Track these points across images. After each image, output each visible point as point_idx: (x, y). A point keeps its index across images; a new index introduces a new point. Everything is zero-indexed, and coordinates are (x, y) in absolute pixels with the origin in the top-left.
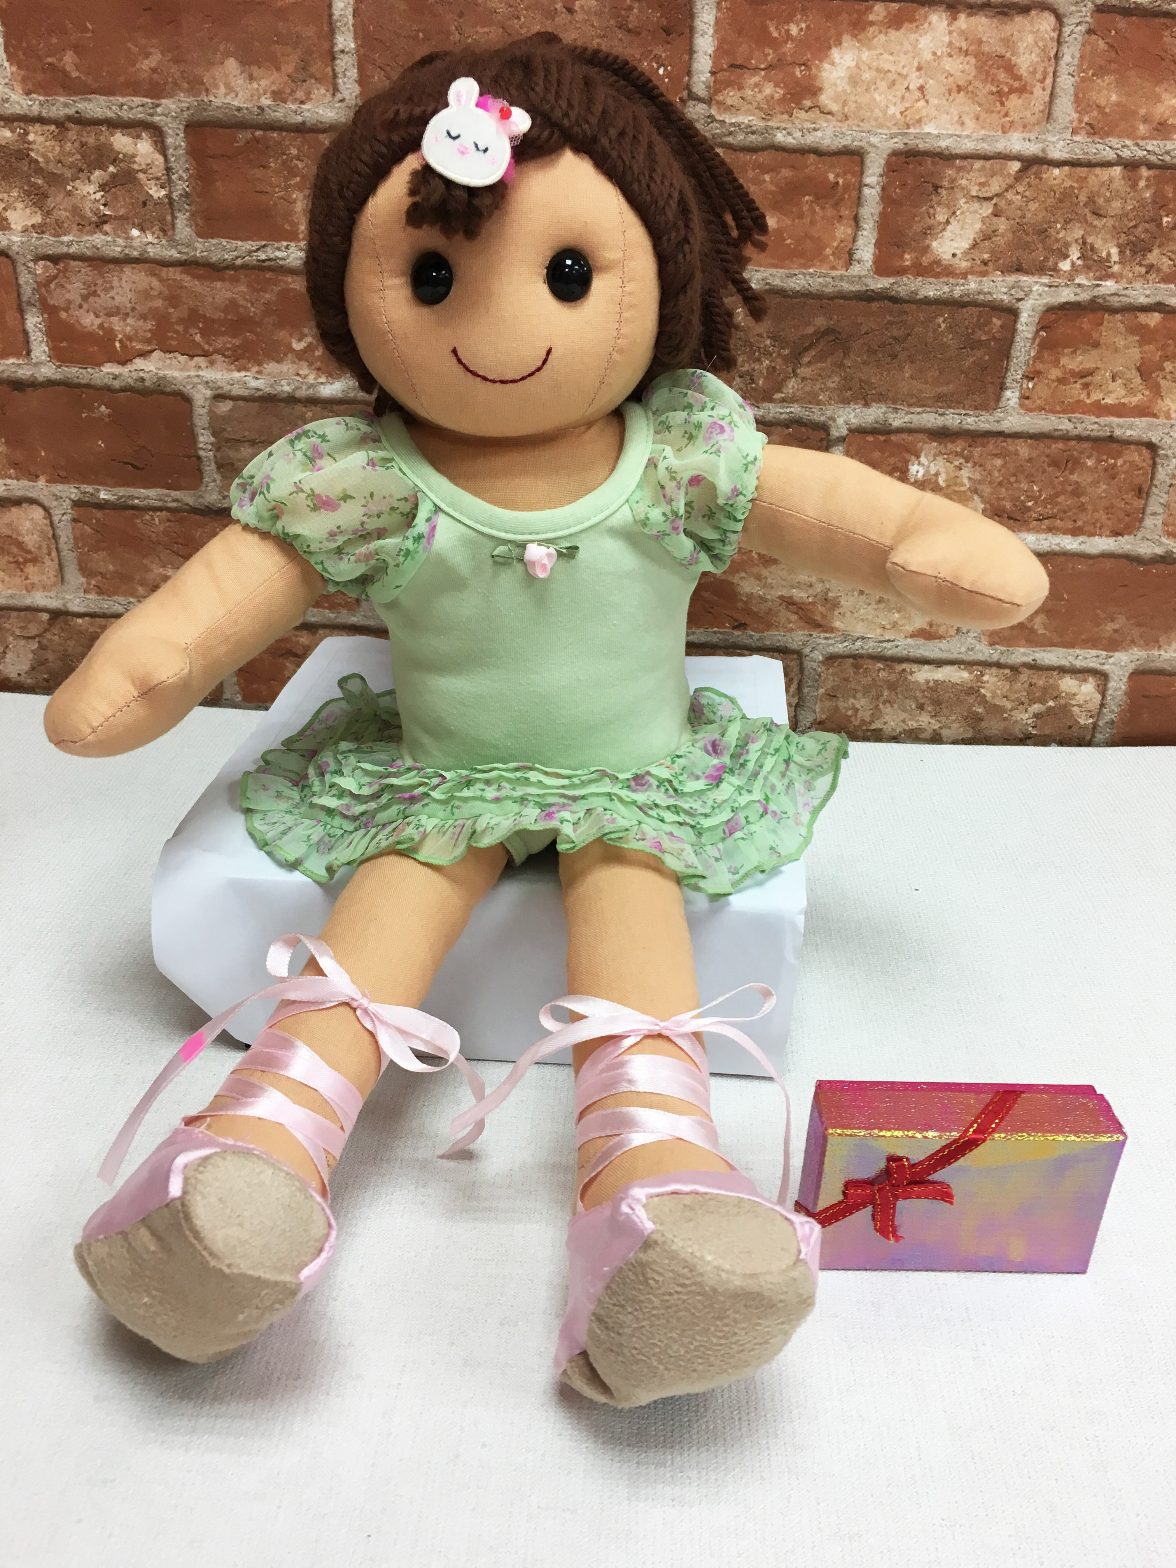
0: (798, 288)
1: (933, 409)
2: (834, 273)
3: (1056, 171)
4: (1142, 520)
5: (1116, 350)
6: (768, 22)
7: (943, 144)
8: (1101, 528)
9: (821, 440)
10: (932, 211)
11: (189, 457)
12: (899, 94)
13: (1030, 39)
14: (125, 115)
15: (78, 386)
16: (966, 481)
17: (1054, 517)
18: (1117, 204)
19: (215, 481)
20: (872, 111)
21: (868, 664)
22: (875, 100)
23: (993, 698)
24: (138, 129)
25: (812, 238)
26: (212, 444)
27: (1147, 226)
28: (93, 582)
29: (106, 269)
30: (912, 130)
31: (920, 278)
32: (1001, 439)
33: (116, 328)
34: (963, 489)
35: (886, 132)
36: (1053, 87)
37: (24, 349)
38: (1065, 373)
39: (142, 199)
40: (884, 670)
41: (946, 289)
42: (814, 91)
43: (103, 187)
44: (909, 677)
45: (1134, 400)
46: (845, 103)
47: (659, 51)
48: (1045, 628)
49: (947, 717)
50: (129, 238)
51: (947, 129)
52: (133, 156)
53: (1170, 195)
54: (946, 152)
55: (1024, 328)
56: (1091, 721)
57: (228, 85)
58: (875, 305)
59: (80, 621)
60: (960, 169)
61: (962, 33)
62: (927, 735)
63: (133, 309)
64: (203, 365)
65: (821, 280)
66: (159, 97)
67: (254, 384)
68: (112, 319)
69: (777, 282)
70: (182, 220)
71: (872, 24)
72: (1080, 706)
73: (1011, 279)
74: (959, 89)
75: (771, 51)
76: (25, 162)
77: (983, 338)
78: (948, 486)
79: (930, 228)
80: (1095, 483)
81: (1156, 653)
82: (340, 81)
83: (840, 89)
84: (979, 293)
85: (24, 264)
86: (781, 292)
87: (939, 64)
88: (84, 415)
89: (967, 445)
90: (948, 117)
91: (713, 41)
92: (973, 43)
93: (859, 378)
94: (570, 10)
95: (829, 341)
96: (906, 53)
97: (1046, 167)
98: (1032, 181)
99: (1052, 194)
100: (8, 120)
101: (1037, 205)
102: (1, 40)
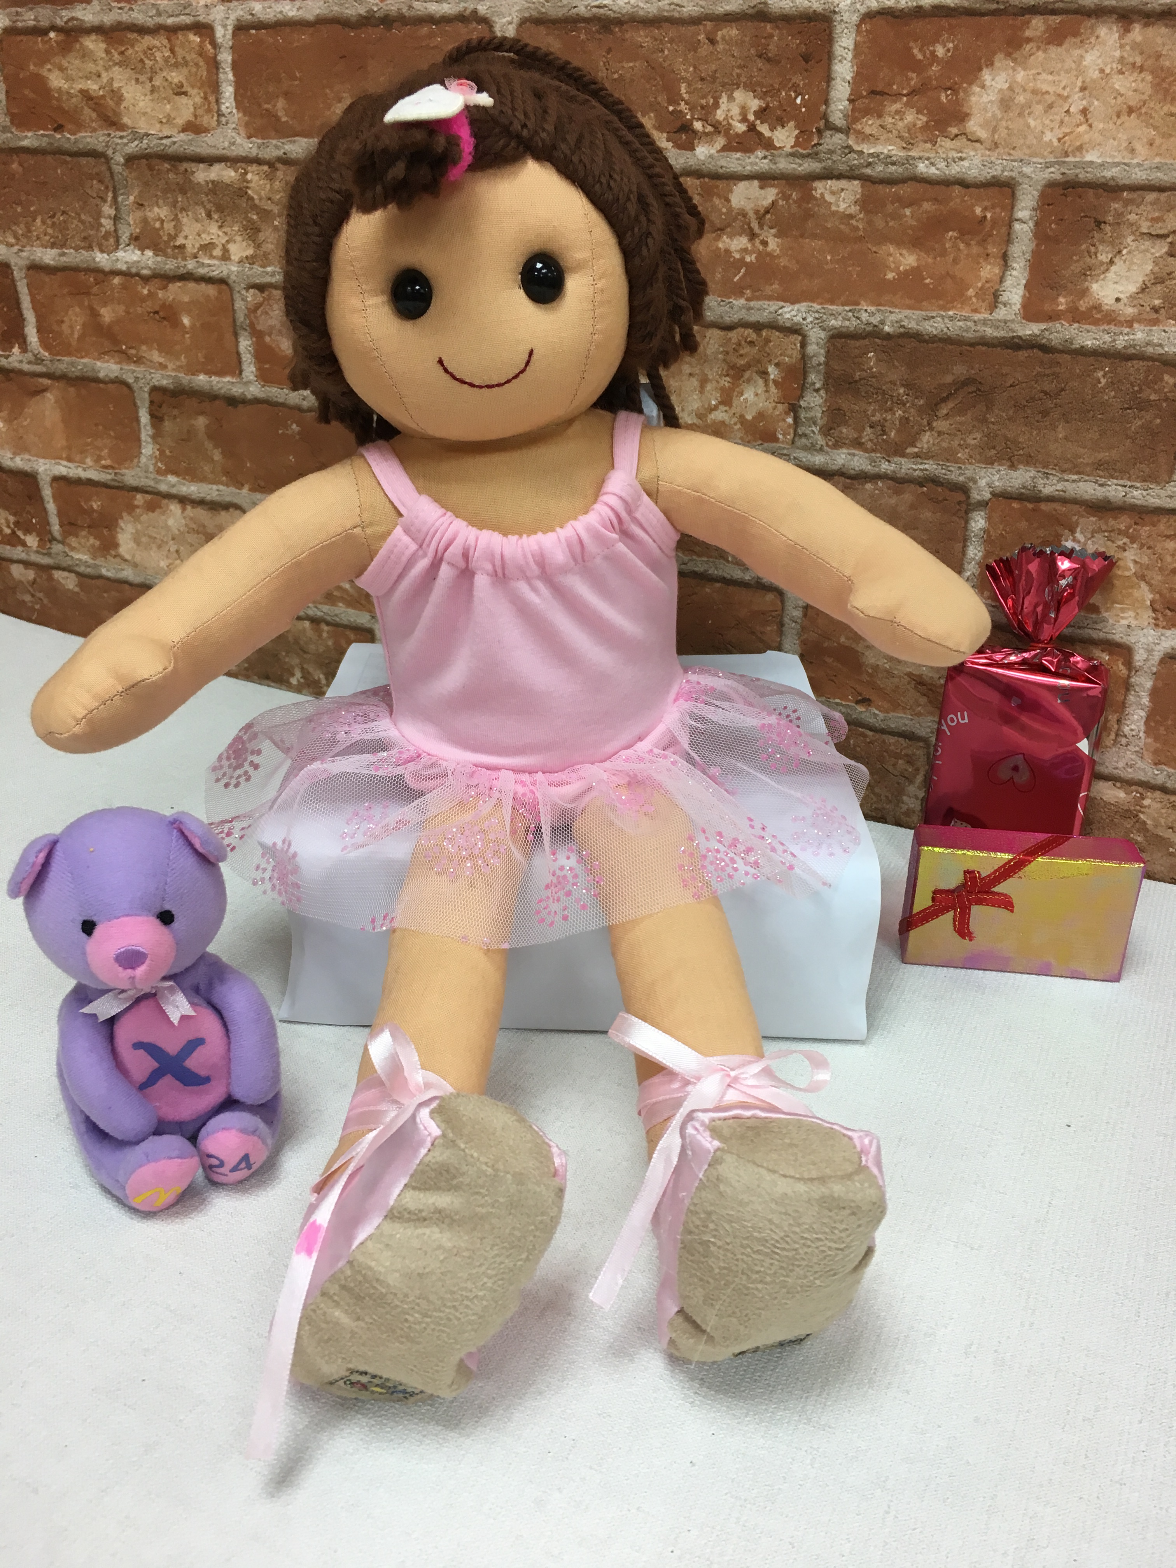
0: (935, 333)
1: (1092, 478)
2: (977, 316)
6: (911, 44)
7: (1108, 174)
9: (959, 503)
10: (1093, 249)
12: (1058, 118)
15: (277, 404)
16: (1131, 565)
20: (1025, 138)
22: (1029, 127)
23: (1156, 827)
25: (953, 277)
30: (1070, 159)
31: (1076, 325)
34: (1127, 574)
35: (1041, 161)
37: (237, 369)
41: (1107, 338)
42: (962, 117)
46: (995, 130)
47: (798, 79)
51: (1114, 157)
54: (1112, 183)
58: (1022, 355)
60: (1127, 202)
61: (1136, 46)
65: (960, 323)
69: (912, 325)
71: (1029, 40)
74: (1131, 110)
75: (914, 75)
76: (244, 199)
77: (1152, 397)
79: (1090, 269)
83: (990, 114)
84: (1148, 344)
85: (239, 292)
86: (916, 336)
87: (1107, 83)
88: (280, 432)
89: (1133, 523)
90: (1115, 143)
91: (853, 66)
92: (1150, 57)
93: (1005, 437)
94: (712, 41)
95: (969, 393)
96: (1068, 72)
100: (233, 161)
102: (231, 89)
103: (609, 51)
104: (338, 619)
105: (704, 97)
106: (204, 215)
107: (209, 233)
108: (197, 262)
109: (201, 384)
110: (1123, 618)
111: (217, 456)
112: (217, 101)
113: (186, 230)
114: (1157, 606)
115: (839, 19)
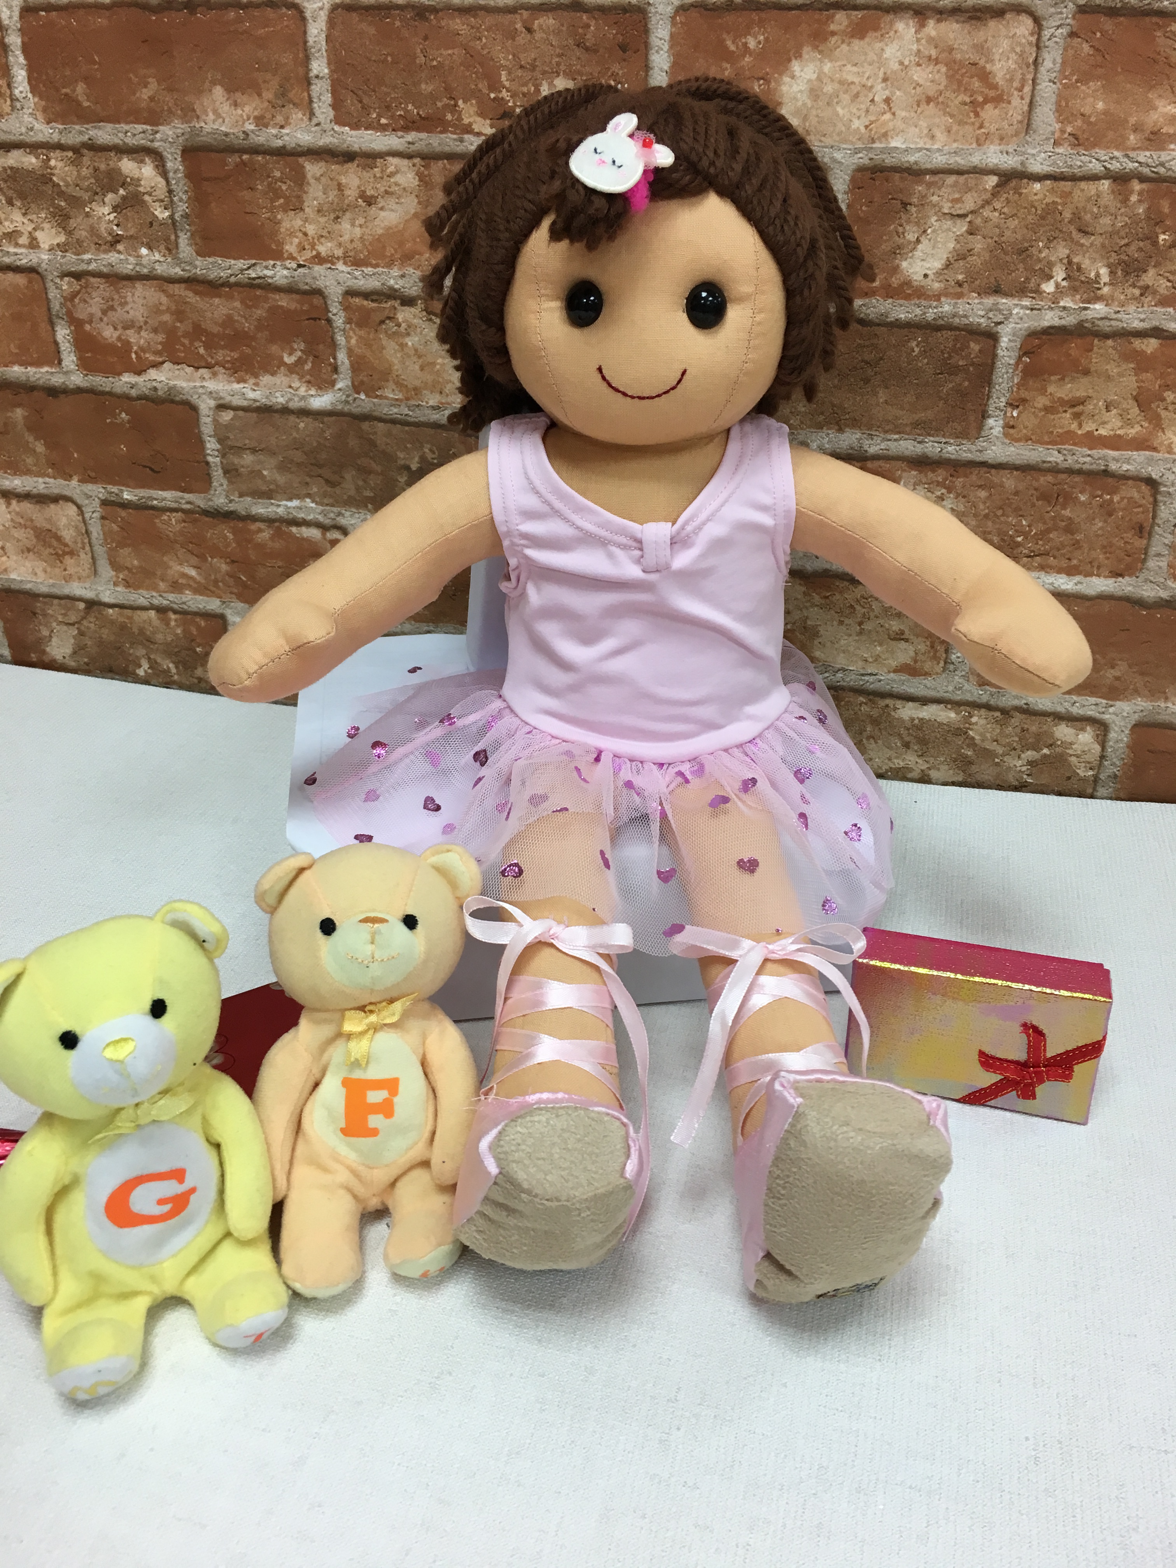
1: (911, 437)
3: (1037, 186)
4: (1144, 561)
5: (1109, 378)
6: (725, 36)
7: (912, 159)
8: (1099, 568)
10: (901, 229)
11: (198, 462)
12: (863, 106)
13: (1005, 44)
14: (131, 141)
15: (103, 393)
17: (1047, 554)
18: (1106, 221)
19: (222, 485)
20: (835, 125)
21: (850, 697)
22: (838, 115)
23: (983, 741)
24: (141, 154)
26: (218, 450)
27: (1141, 244)
28: (121, 576)
29: (121, 285)
30: (877, 145)
31: (890, 300)
32: (985, 469)
33: (132, 340)
35: (850, 147)
36: (1033, 96)
37: (55, 359)
38: (1053, 402)
39: (149, 220)
40: (866, 704)
41: (918, 311)
43: (115, 208)
44: (893, 713)
45: (1132, 432)
46: (806, 118)
47: (616, 67)
49: (935, 758)
50: (139, 256)
51: (917, 143)
52: (139, 180)
53: (1166, 210)
54: (915, 167)
55: (1006, 353)
56: (1091, 773)
57: (215, 112)
59: (111, 611)
60: (930, 185)
61: (930, 40)
62: (915, 774)
63: (146, 323)
64: (207, 376)
66: (157, 125)
67: (251, 395)
68: (128, 332)
70: (184, 240)
71: (833, 33)
72: (1078, 756)
73: (989, 301)
74: (929, 100)
75: (728, 66)
76: (50, 186)
77: (961, 363)
79: (899, 247)
80: (1091, 519)
81: (1163, 705)
82: (315, 105)
83: (800, 103)
84: (954, 315)
85: (52, 280)
87: (906, 73)
88: (108, 421)
89: (949, 475)
90: (917, 130)
91: (669, 56)
92: (943, 51)
93: (831, 402)
94: (529, 30)
96: (871, 63)
97: (1025, 181)
98: (1011, 197)
99: (1033, 210)
100: (33, 147)
101: (1016, 222)
102: (23, 73)
103: (426, 38)
104: (185, 607)
105: (525, 84)
106: (4, 202)
107: (12, 221)
109: (17, 375)
111: (40, 448)
112: (9, 86)
115: (653, 11)
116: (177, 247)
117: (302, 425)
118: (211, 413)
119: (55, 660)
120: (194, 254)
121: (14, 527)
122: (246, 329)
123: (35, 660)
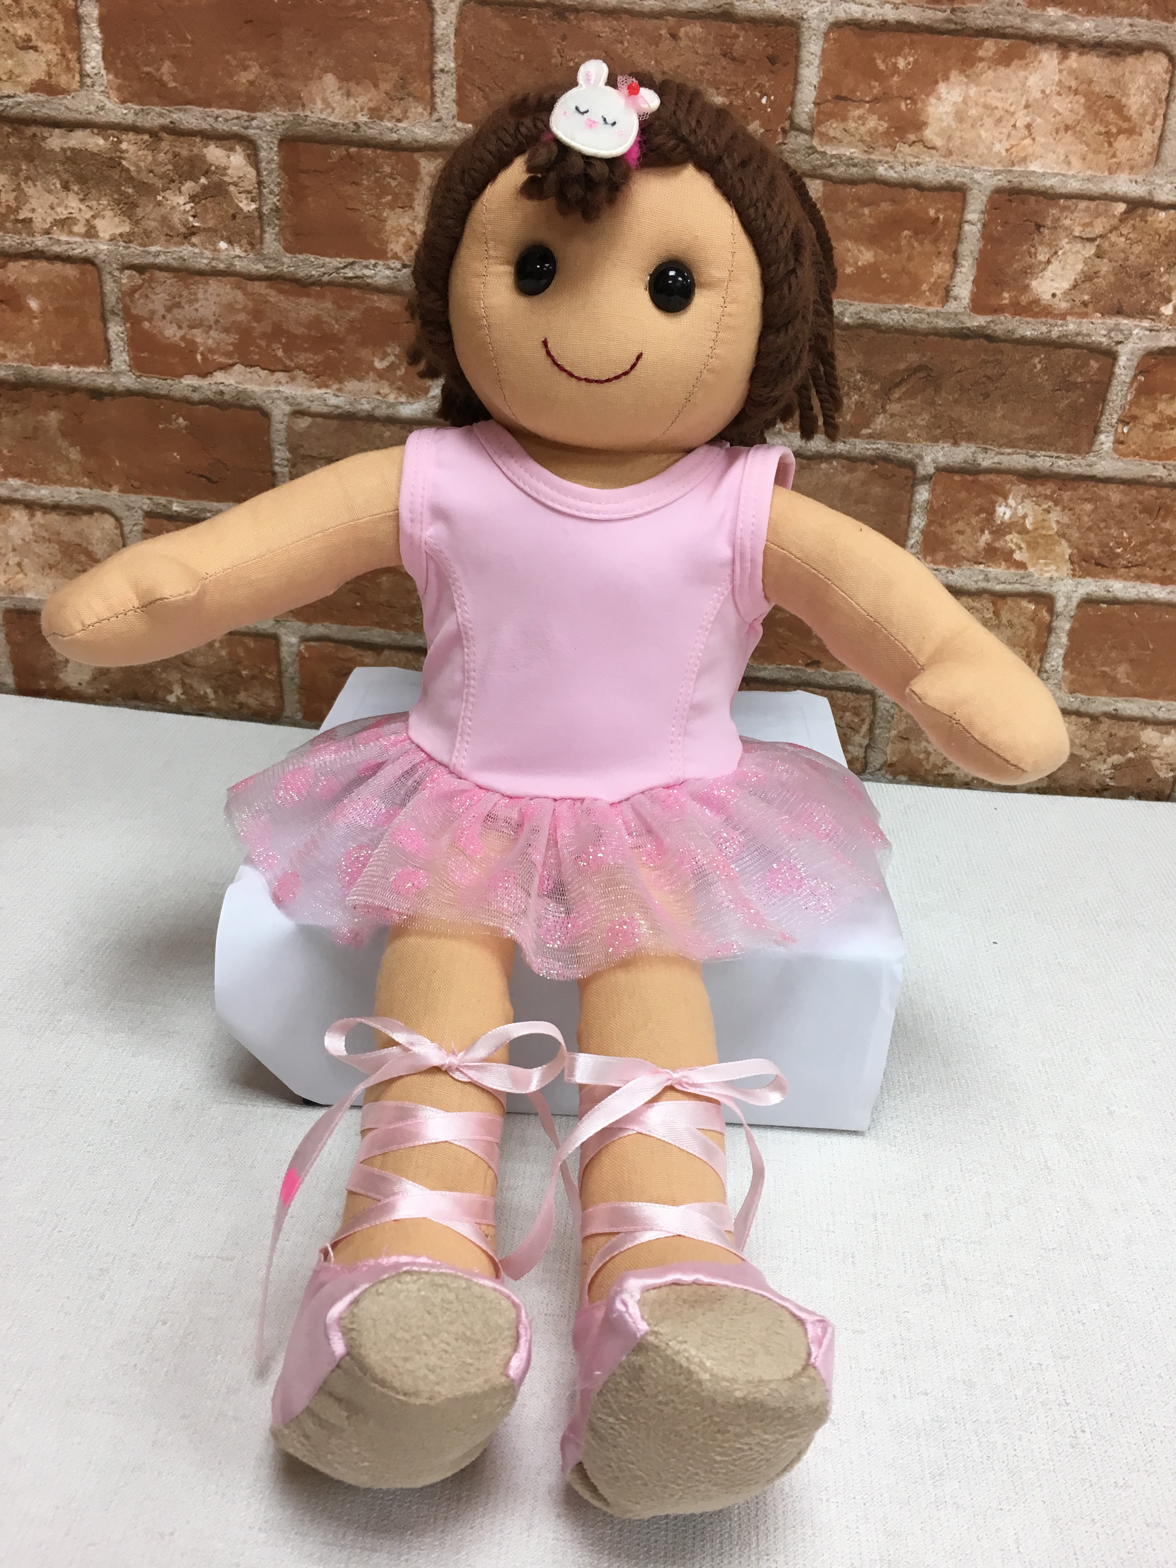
0: (891, 324)
1: (1024, 451)
2: (930, 309)
3: (1162, 214)
6: (876, 55)
7: (1049, 183)
9: (907, 478)
10: (1033, 250)
11: (263, 472)
12: (1005, 131)
13: (1141, 80)
14: (221, 126)
15: (158, 397)
16: (1054, 526)
17: (1143, 564)
20: (977, 147)
22: (980, 137)
24: (232, 141)
25: (908, 273)
26: (288, 460)
29: (191, 281)
30: (1016, 168)
31: (1018, 318)
32: (1093, 483)
33: (198, 340)
34: (1051, 533)
35: (990, 169)
36: (1163, 130)
37: (105, 357)
38: (1162, 419)
39: (232, 212)
42: (919, 125)
43: (193, 198)
47: (764, 80)
48: (1128, 678)
50: (216, 250)
51: (1053, 168)
52: (225, 169)
54: (1050, 191)
55: (1123, 371)
56: (1171, 774)
57: (325, 101)
58: (970, 343)
60: (1065, 208)
61: (1072, 71)
63: (217, 322)
64: (283, 381)
65: (916, 316)
66: (254, 111)
67: (333, 401)
68: (195, 331)
69: (870, 316)
70: (270, 235)
71: (981, 59)
72: (1161, 759)
73: (1111, 321)
74: (1067, 128)
75: (877, 84)
76: (117, 171)
77: (1079, 380)
78: (1036, 529)
79: (1030, 267)
82: (438, 100)
83: (945, 124)
84: (1078, 334)
85: (110, 273)
86: (875, 327)
87: (1047, 102)
88: (160, 426)
89: (1057, 488)
90: (1055, 156)
91: (819, 71)
92: (1083, 82)
93: (949, 416)
94: (674, 36)
95: (921, 378)
96: (1015, 90)
97: (1152, 209)
98: (1137, 224)
99: (1157, 237)
100: (102, 128)
101: (1141, 247)
102: (98, 47)
103: (564, 38)
106: (58, 186)
107: (66, 207)
108: (50, 239)
109: (55, 375)
110: (1046, 572)
111: (74, 454)
112: (79, 60)
113: (34, 203)
114: (1075, 559)
115: (806, 25)
116: (262, 243)
117: (388, 434)
118: (286, 419)
119: (68, 688)
120: (282, 250)
121: (36, 541)
122: (335, 331)
123: (44, 687)
